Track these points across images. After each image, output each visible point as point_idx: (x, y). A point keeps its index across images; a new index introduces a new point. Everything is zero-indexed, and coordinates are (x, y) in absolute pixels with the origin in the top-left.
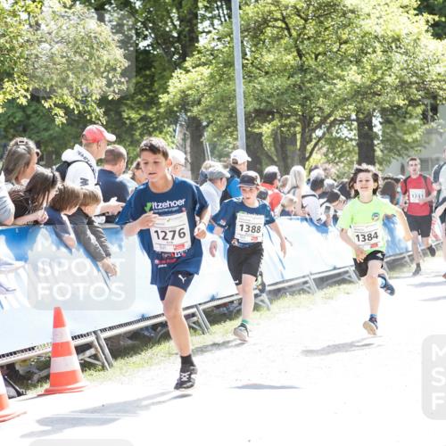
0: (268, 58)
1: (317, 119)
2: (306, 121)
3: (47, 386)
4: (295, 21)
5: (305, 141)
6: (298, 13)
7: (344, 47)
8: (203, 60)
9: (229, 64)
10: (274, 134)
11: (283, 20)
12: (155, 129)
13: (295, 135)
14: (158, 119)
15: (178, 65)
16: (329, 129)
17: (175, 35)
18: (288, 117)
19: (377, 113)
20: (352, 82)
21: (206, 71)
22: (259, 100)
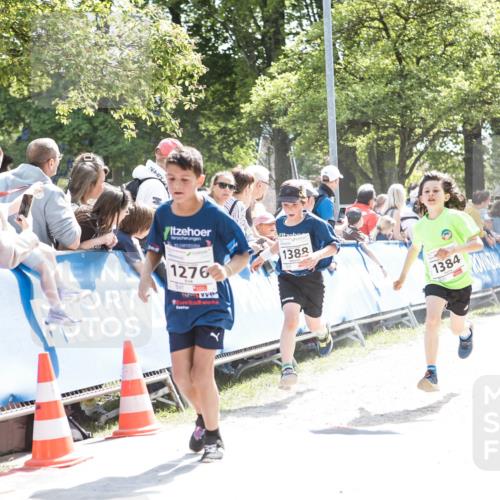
0: (364, 62)
1: (419, 131)
2: (406, 134)
3: (115, 428)
4: (394, 20)
5: (405, 156)
6: (397, 11)
7: (449, 49)
8: (290, 64)
9: (319, 69)
10: (370, 148)
11: (381, 19)
12: (236, 142)
13: (393, 148)
14: (239, 131)
15: (262, 71)
16: (431, 142)
17: (259, 36)
18: (386, 129)
19: (487, 125)
20: (458, 89)
21: (293, 77)
22: (353, 109)
